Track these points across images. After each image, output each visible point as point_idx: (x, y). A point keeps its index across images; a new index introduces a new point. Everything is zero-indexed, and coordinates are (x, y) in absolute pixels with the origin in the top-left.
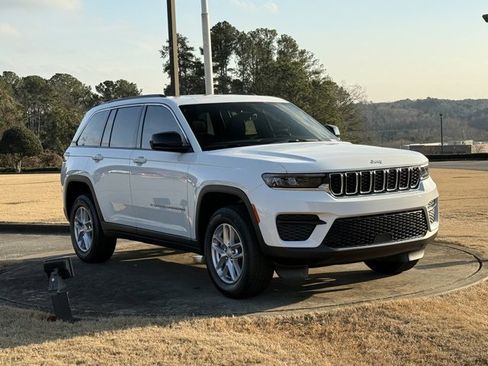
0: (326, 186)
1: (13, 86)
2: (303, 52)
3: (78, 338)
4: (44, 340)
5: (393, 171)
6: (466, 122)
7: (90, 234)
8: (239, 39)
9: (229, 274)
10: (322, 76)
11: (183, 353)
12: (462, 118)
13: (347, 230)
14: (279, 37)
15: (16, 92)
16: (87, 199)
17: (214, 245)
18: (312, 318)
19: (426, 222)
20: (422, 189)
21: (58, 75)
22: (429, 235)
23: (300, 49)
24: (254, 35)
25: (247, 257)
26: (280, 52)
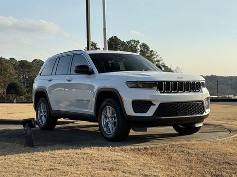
0: (156, 88)
1: (14, 65)
2: (152, 51)
3: (36, 153)
4: (20, 153)
5: (188, 82)
6: (230, 87)
7: (45, 116)
8: (122, 44)
9: (109, 130)
10: (161, 62)
11: (85, 158)
12: (228, 85)
13: (166, 108)
14: (140, 44)
15: (15, 68)
16: (44, 100)
17: (103, 116)
18: (148, 148)
19: (203, 108)
20: (202, 92)
21: (35, 60)
22: (205, 114)
23: (150, 50)
24: (129, 42)
25: (118, 121)
26: (141, 51)
